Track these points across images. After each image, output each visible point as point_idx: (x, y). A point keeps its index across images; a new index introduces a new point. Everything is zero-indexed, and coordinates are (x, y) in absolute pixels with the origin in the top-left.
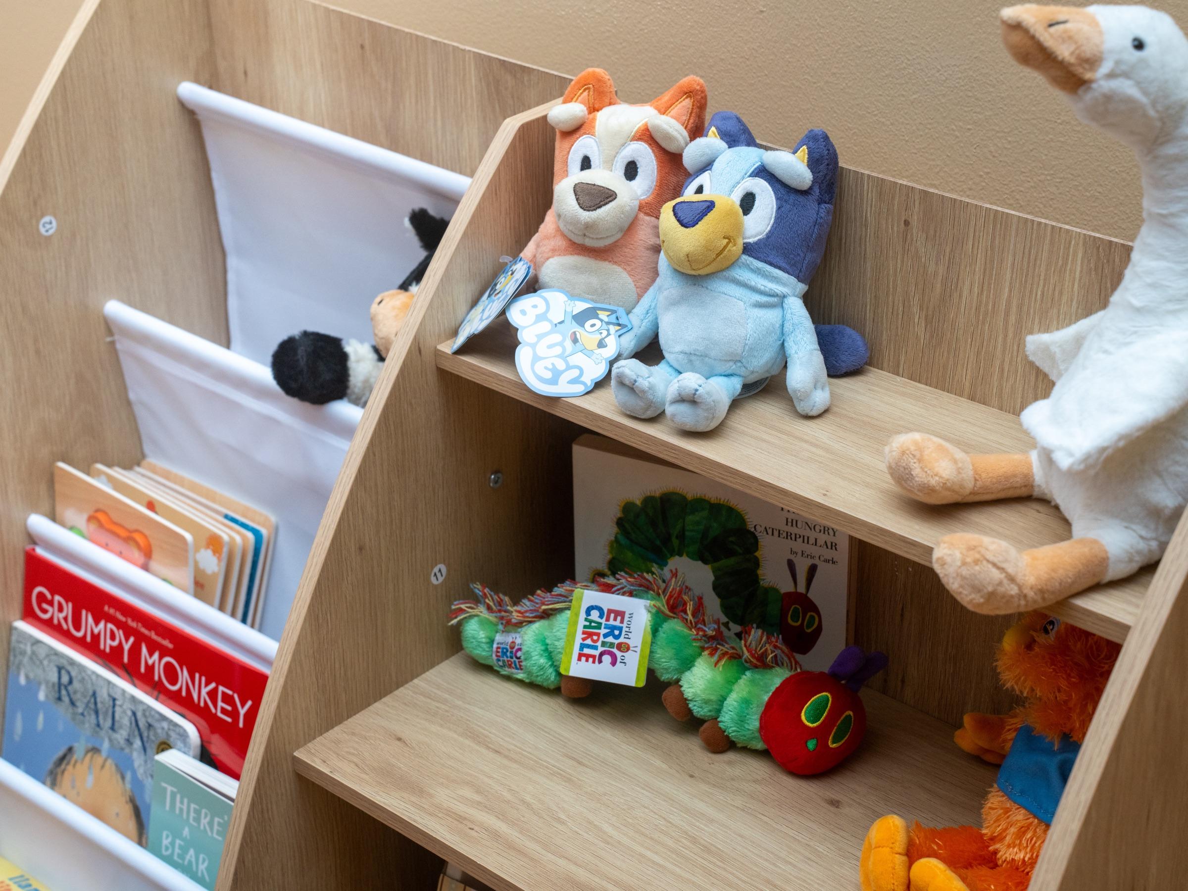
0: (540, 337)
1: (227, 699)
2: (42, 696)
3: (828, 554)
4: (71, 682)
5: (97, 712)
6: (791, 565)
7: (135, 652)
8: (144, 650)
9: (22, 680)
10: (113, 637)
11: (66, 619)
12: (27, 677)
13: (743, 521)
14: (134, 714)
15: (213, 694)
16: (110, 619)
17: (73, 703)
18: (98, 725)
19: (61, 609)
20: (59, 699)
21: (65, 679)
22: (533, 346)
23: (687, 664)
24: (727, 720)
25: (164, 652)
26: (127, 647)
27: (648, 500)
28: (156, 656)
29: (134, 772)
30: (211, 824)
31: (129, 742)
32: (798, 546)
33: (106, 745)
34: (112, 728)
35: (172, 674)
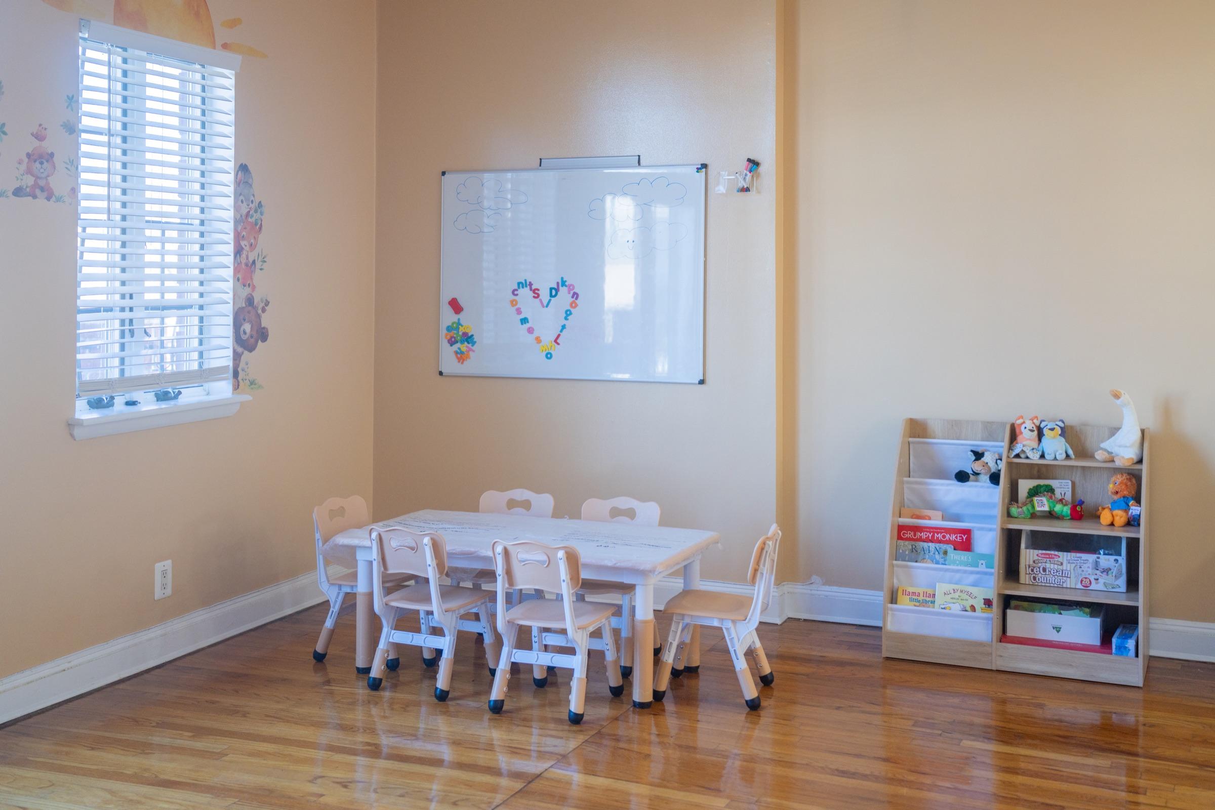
1: (960, 537)
2: (907, 553)
3: (1068, 490)
4: (916, 547)
5: (924, 551)
6: (1061, 494)
7: (933, 536)
8: (936, 534)
9: (901, 551)
10: (926, 535)
11: (912, 536)
12: (902, 550)
13: (1052, 487)
14: (935, 547)
15: (956, 537)
16: (925, 531)
17: (916, 551)
18: (925, 553)
19: (910, 534)
20: (912, 552)
21: (914, 547)
23: (1055, 507)
24: (1064, 513)
25: (941, 533)
26: (930, 536)
27: (1034, 487)
28: (939, 535)
29: (936, 559)
30: (964, 558)
31: (934, 554)
32: (1062, 489)
33: (927, 556)
34: (929, 552)
35: (944, 537)
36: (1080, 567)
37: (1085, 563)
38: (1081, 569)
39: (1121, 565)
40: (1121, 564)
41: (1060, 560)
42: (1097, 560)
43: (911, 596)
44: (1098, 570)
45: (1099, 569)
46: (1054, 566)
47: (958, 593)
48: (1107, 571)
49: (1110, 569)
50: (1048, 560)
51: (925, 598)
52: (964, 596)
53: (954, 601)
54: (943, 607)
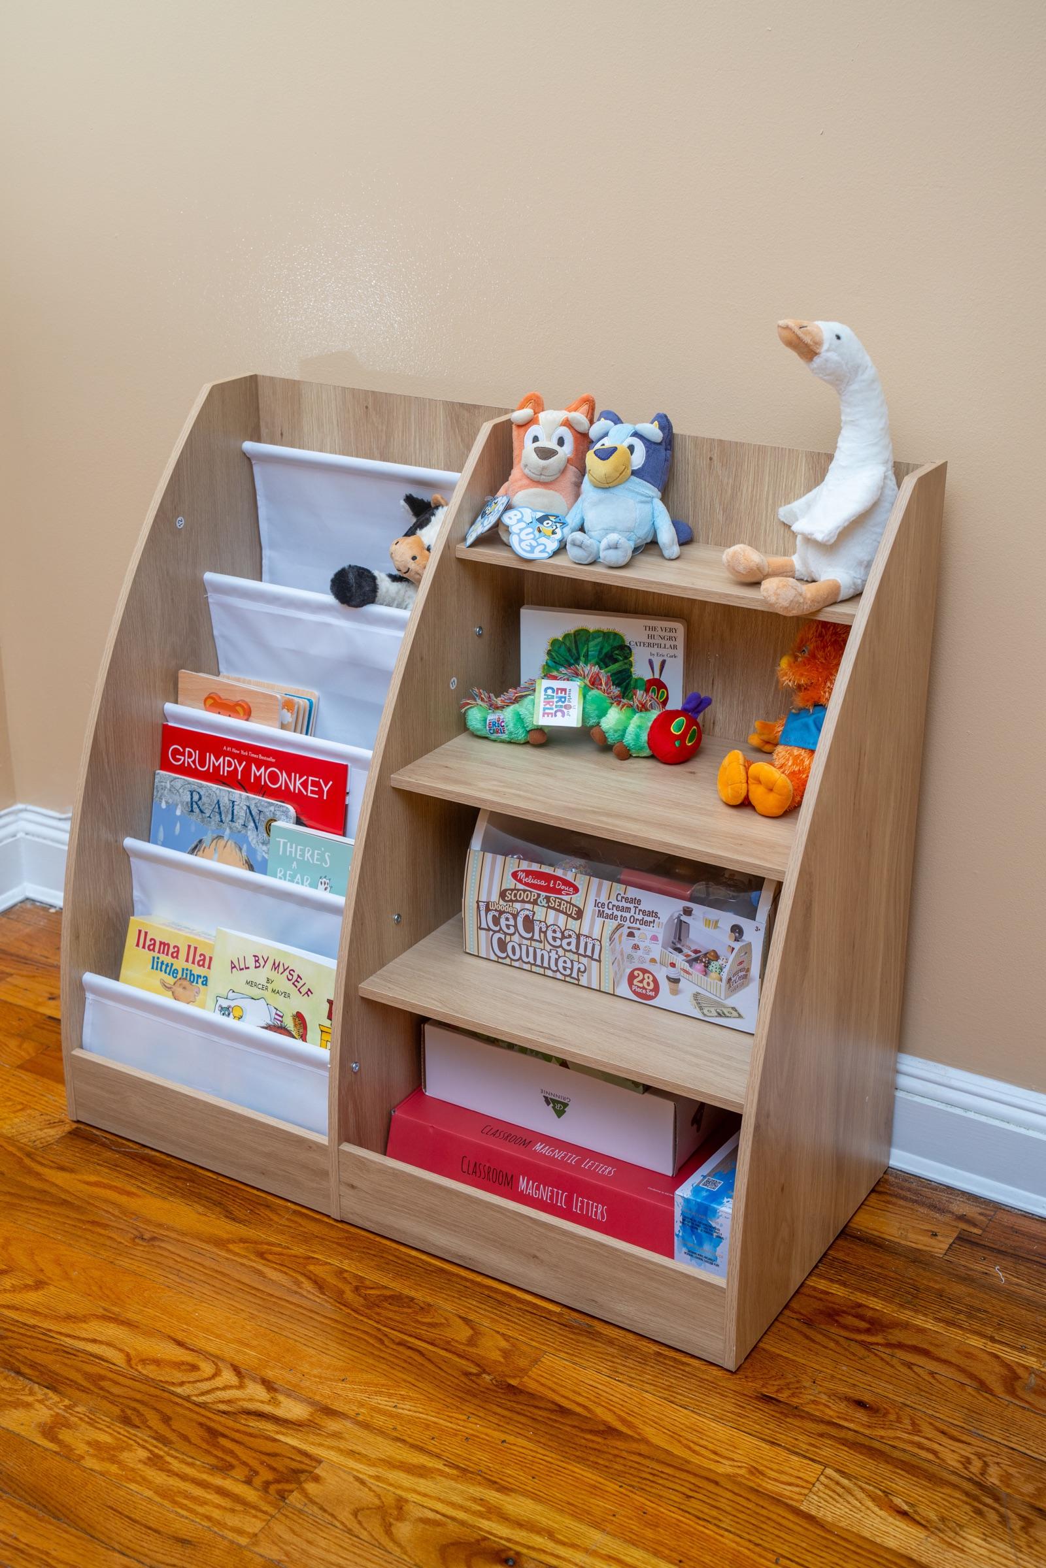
0: (521, 530)
1: (314, 784)
2: (178, 813)
3: (672, 652)
4: (200, 798)
5: (220, 814)
6: (651, 663)
7: (247, 771)
8: (254, 767)
9: (164, 805)
10: (230, 765)
11: (194, 762)
12: (167, 802)
13: (623, 641)
14: (249, 807)
15: (305, 784)
16: (227, 754)
17: (202, 812)
18: (222, 821)
19: (190, 756)
20: (192, 811)
21: (196, 797)
22: (519, 534)
23: (603, 713)
24: (629, 739)
25: (268, 765)
26: (240, 769)
27: (566, 636)
28: (263, 769)
29: (249, 844)
30: (312, 856)
31: (245, 826)
32: (655, 650)
33: (228, 831)
34: (232, 821)
35: (274, 778)
36: (631, 935)
37: (647, 923)
38: (632, 941)
39: (748, 948)
40: (749, 944)
41: (577, 899)
42: (684, 918)
43: (156, 954)
44: (680, 950)
45: (686, 951)
46: (556, 918)
47: (266, 972)
48: (705, 959)
49: (717, 957)
50: (543, 894)
51: (189, 966)
52: (281, 982)
53: (255, 992)
54: (225, 1004)
